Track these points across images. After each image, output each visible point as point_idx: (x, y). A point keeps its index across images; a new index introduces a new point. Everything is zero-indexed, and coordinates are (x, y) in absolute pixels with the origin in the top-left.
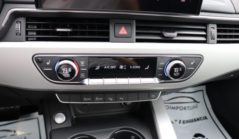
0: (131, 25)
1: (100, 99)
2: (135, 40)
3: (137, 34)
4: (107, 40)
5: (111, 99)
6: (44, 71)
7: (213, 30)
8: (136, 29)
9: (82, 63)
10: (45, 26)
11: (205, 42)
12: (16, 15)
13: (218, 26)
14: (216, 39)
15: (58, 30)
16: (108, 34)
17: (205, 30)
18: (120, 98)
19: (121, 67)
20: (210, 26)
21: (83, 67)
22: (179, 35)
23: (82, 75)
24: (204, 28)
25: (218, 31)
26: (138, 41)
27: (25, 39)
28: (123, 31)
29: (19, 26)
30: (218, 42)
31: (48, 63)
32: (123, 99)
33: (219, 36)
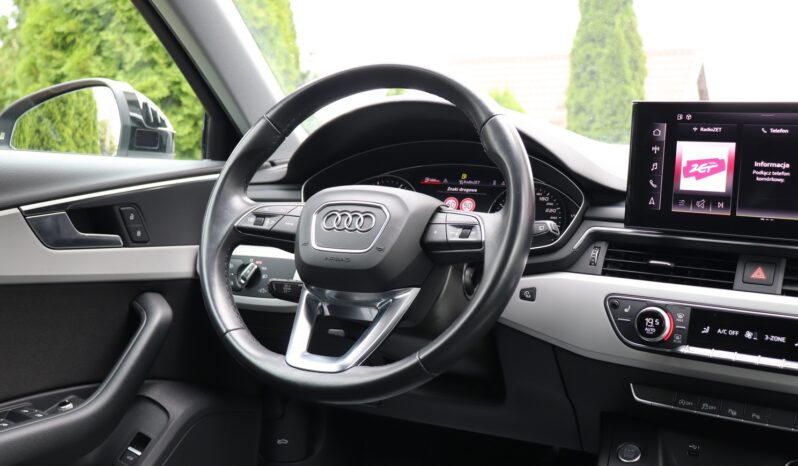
0: (775, 265)
1: (712, 408)
2: (779, 292)
3: (785, 282)
4: (730, 287)
5: (734, 413)
6: (618, 322)
8: (786, 275)
9: (680, 316)
10: (634, 257)
12: (596, 237)
15: (652, 262)
16: (732, 277)
18: (754, 415)
19: (749, 335)
21: (681, 324)
23: (678, 338)
26: (785, 293)
27: (600, 272)
28: (759, 274)
29: (597, 253)
31: (626, 310)
32: (758, 417)
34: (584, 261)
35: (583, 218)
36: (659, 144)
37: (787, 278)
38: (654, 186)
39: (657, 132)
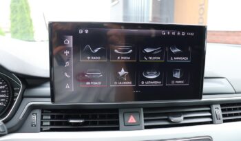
0: (139, 113)
2: (143, 127)
3: (145, 121)
4: (117, 129)
7: (217, 110)
8: (145, 115)
11: (211, 123)
12: (33, 108)
13: (222, 105)
14: (222, 119)
15: (71, 121)
16: (118, 123)
17: (210, 111)
20: (214, 106)
22: (185, 118)
24: (209, 109)
25: (223, 110)
26: (147, 127)
27: (39, 130)
28: (132, 120)
29: (35, 118)
30: (225, 121)
33: (224, 116)
34: (28, 124)
35: (23, 97)
36: (68, 49)
37: (146, 118)
38: (68, 76)
39: (66, 42)
